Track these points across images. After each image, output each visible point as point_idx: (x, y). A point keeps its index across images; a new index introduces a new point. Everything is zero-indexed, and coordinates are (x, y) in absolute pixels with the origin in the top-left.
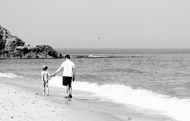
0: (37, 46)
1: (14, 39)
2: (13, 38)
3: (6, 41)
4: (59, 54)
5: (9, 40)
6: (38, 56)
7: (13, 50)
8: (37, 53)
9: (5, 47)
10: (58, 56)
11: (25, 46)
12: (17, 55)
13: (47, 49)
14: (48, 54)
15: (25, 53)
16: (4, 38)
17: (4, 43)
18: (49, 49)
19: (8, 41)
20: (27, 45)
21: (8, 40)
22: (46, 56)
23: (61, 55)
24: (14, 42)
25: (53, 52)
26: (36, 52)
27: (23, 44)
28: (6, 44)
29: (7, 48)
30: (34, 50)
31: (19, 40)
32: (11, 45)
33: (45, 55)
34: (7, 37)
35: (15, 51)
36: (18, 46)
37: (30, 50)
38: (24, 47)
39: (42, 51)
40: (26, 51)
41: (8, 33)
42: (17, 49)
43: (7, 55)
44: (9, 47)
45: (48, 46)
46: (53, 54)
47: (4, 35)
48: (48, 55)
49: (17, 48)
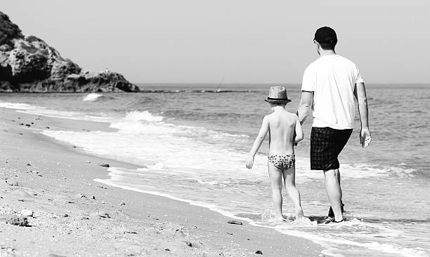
0: (101, 75)
1: (65, 64)
2: (63, 62)
3: (52, 66)
4: (134, 87)
5: (57, 65)
6: (102, 89)
7: (63, 80)
8: (100, 84)
9: (50, 76)
10: (133, 89)
11: (82, 75)
12: (69, 88)
13: (116, 79)
14: (117, 87)
15: (80, 85)
16: (50, 61)
17: (48, 69)
18: (119, 79)
19: (56, 67)
20: (85, 72)
21: (55, 64)
22: (113, 89)
23: (137, 88)
24: (64, 67)
25: (125, 84)
26: (98, 84)
27: (79, 71)
28: (52, 71)
29: (55, 77)
30: (96, 81)
31: (73, 65)
32: (60, 72)
33: (111, 87)
34: (54, 60)
35: (66, 81)
36: (71, 74)
37: (89, 81)
38: (79, 76)
39: (107, 82)
40: (83, 81)
41: (57, 54)
42: (69, 79)
43: (54, 88)
44: (57, 76)
45: (118, 75)
46: (125, 87)
47: (49, 56)
48: (117, 89)
49: (70, 76)
